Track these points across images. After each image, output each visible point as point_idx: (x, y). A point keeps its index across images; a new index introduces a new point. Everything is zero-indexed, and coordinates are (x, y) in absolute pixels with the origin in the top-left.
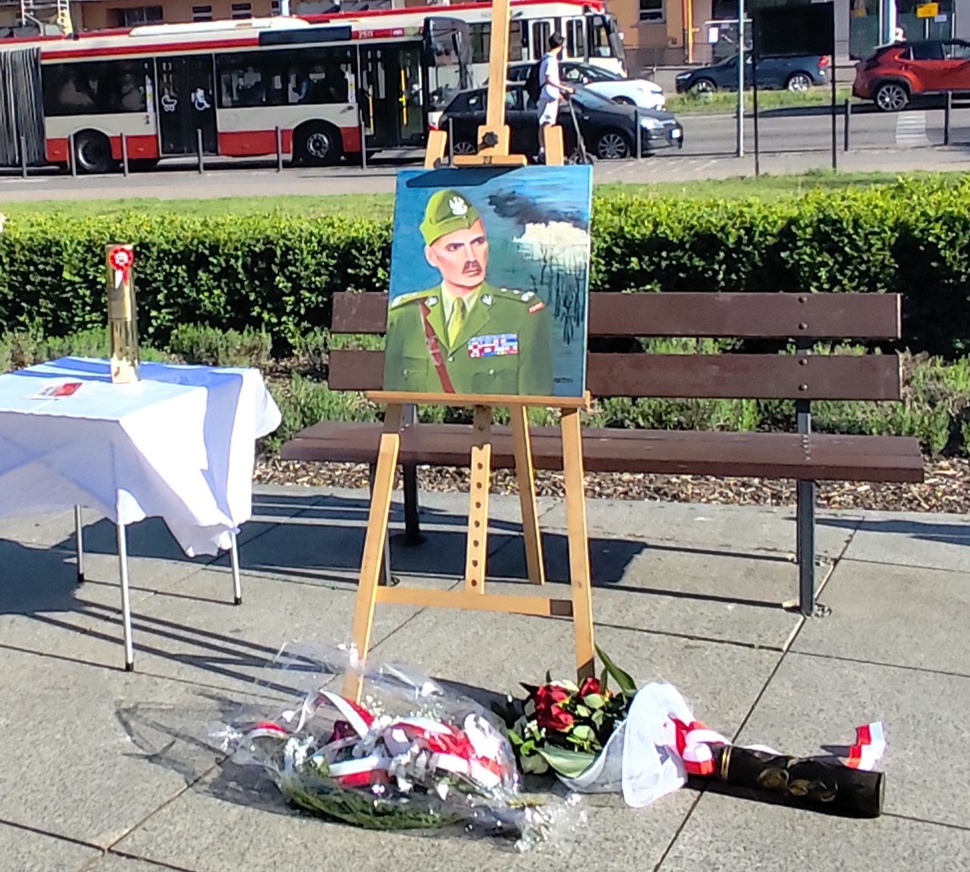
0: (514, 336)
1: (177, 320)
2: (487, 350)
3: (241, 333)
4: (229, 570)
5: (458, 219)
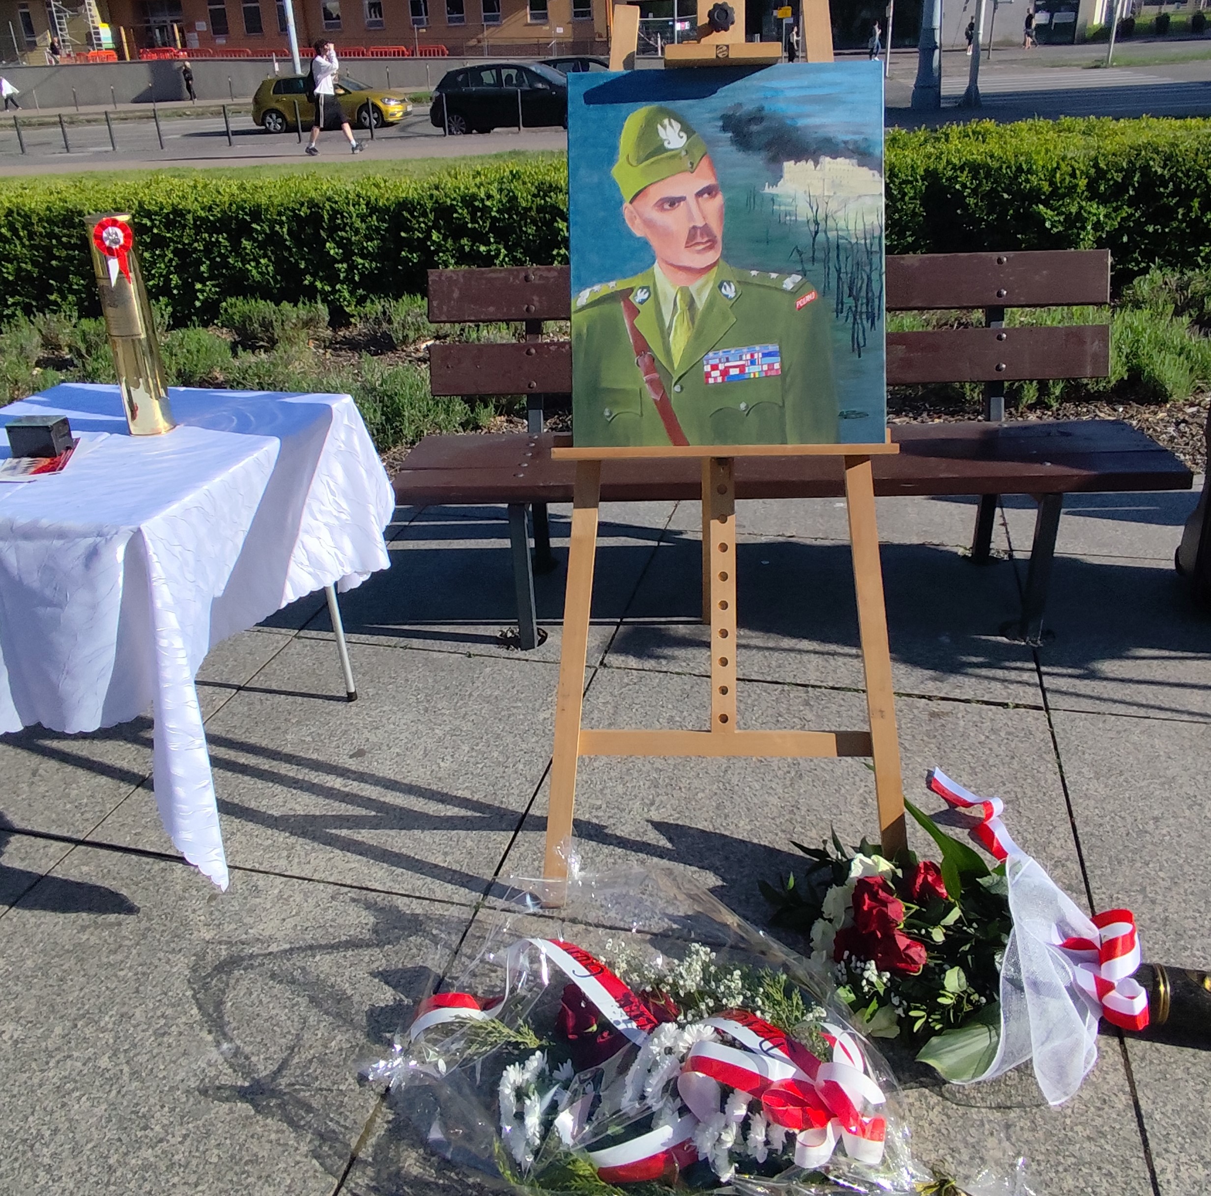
0: (773, 348)
1: (225, 293)
2: (734, 372)
3: (296, 305)
4: (331, 635)
5: (672, 157)
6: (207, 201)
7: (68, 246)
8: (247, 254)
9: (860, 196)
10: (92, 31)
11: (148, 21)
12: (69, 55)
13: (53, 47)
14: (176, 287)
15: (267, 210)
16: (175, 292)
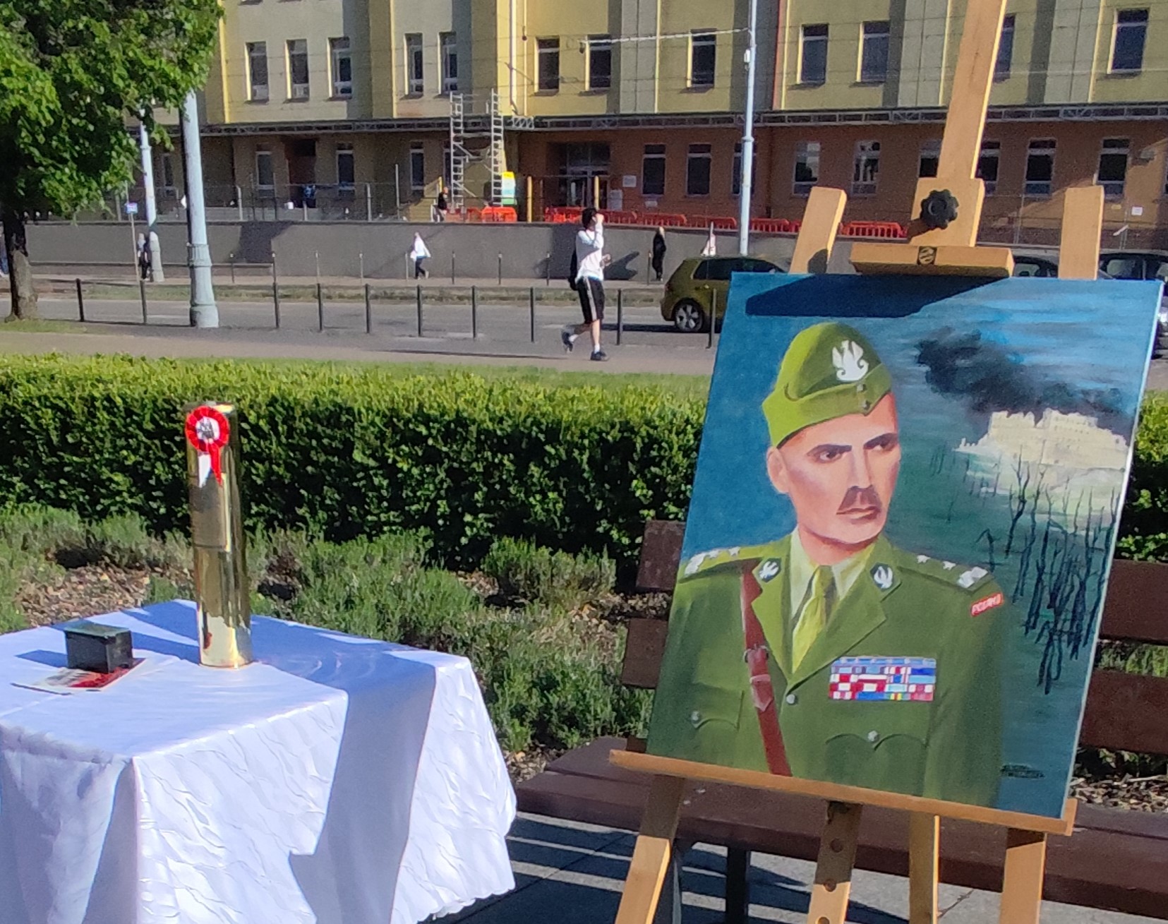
1: (499, 530)
2: (869, 688)
3: (575, 557)
5: (844, 392)
6: (499, 410)
7: (328, 451)
8: (534, 484)
9: (1091, 470)
10: (493, 181)
11: (564, 172)
12: (458, 211)
13: (441, 199)
14: (443, 516)
15: (568, 428)
16: (441, 522)
